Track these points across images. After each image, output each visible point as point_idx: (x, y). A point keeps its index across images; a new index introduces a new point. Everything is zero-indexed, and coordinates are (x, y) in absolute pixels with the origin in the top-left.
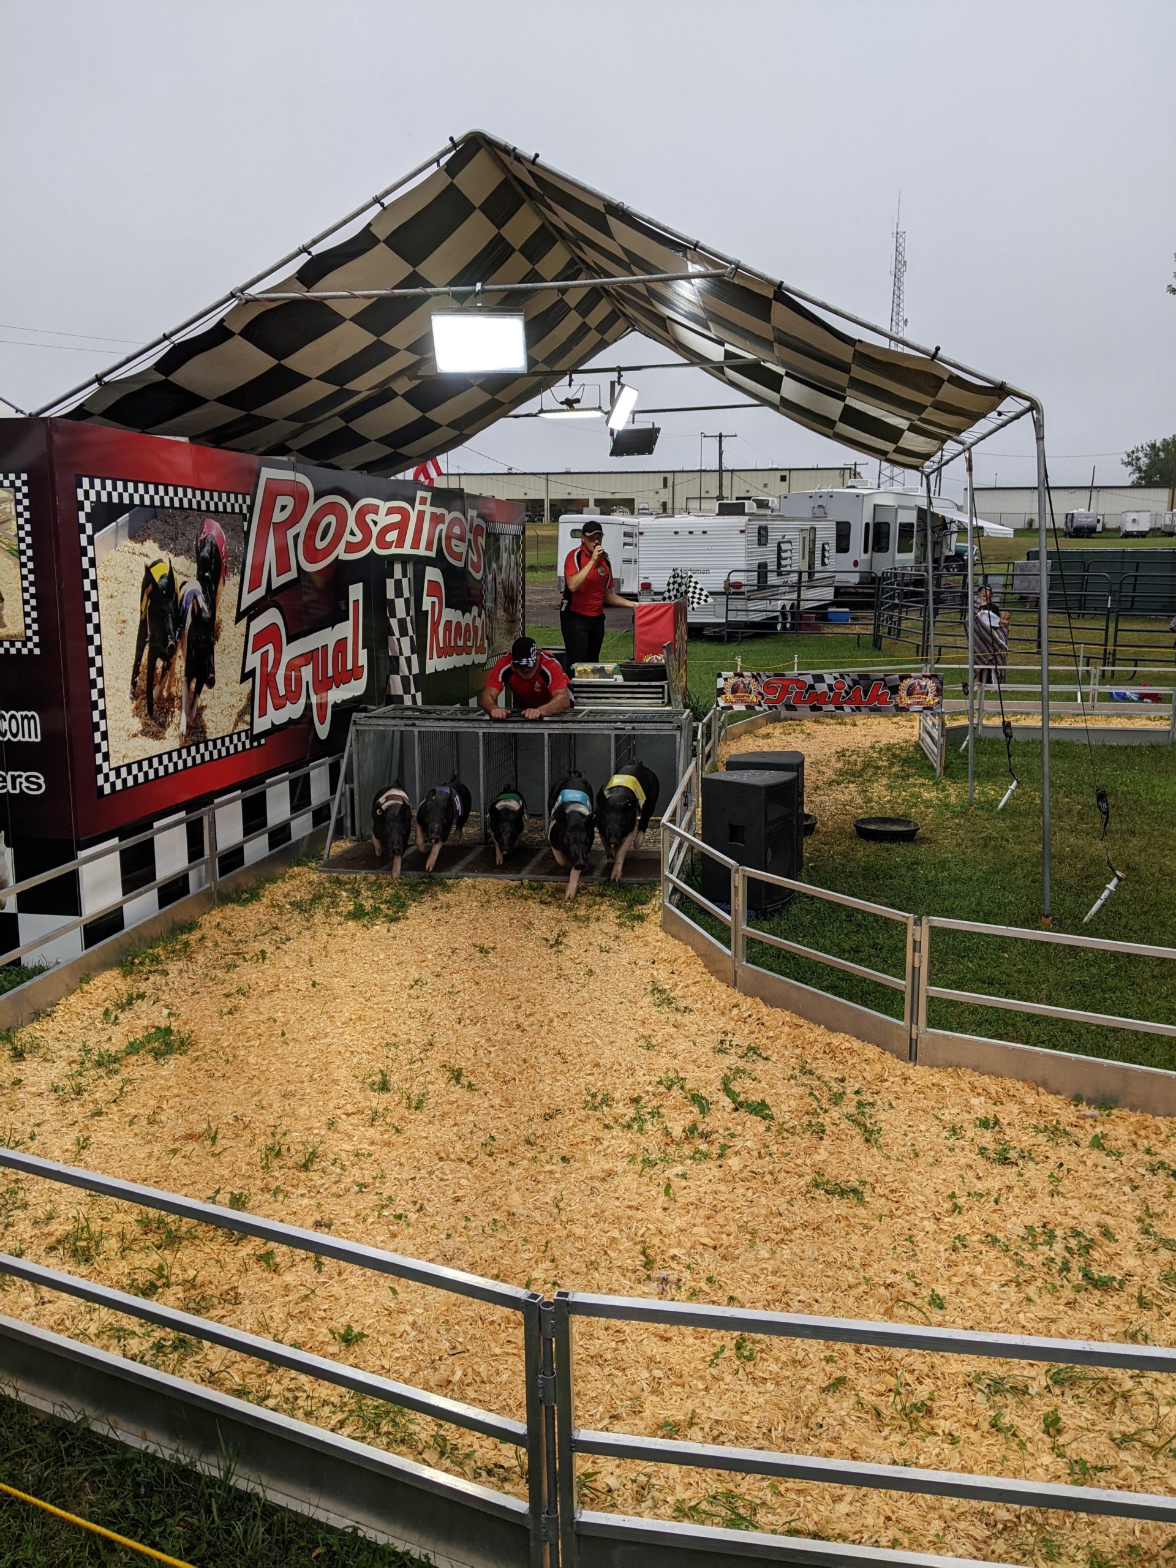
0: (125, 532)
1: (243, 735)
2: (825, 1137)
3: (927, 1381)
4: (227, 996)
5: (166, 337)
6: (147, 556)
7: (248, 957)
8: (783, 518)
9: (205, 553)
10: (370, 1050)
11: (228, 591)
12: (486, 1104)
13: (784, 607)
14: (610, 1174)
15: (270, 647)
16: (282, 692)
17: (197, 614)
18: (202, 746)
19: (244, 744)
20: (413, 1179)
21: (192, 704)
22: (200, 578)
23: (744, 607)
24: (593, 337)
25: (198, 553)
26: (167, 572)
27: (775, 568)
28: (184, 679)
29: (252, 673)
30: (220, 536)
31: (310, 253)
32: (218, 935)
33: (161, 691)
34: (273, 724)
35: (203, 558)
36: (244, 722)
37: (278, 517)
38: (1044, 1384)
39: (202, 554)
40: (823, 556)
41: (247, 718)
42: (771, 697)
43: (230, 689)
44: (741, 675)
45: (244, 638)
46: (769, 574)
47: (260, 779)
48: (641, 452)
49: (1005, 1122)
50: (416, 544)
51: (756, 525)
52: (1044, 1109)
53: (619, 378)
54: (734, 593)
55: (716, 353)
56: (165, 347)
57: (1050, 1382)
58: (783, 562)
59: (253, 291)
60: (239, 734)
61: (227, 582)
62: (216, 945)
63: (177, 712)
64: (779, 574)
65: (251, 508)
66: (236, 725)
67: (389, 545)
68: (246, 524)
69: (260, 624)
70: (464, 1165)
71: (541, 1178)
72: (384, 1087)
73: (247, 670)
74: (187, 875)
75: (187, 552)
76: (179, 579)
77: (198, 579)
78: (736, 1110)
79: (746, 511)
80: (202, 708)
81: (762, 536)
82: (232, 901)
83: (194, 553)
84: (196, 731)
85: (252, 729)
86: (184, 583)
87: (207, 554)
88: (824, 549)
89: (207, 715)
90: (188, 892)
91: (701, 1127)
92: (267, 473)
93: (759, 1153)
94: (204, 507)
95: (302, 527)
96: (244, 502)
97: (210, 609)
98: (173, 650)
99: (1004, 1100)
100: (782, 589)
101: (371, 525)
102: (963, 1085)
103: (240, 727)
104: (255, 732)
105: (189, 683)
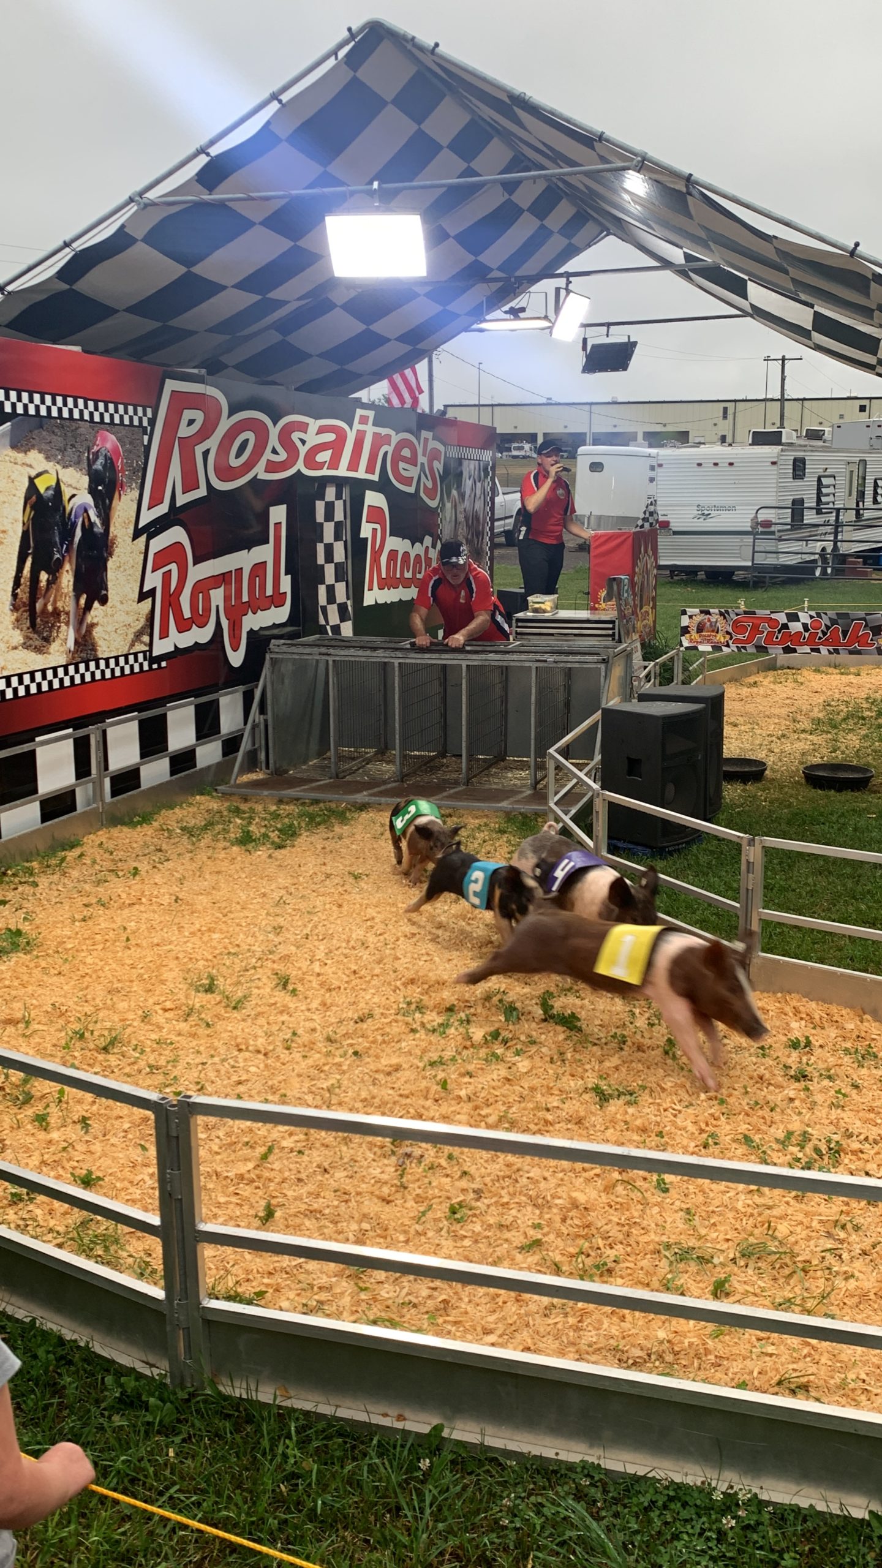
0: (7, 441)
1: (141, 657)
2: (625, 1047)
3: (620, 1246)
4: (86, 905)
5: (67, 245)
6: (31, 466)
7: (120, 874)
8: (825, 449)
9: (98, 465)
10: (210, 957)
11: (124, 508)
12: (303, 1008)
13: (824, 549)
14: (397, 1068)
15: (173, 567)
16: (187, 614)
17: (88, 528)
18: (92, 665)
19: (141, 665)
20: (203, 1064)
21: (81, 621)
22: (92, 491)
23: (773, 549)
24: (557, 243)
25: (90, 465)
26: (53, 483)
27: (814, 505)
28: (72, 594)
29: (152, 593)
30: (116, 450)
31: (208, 154)
32: (98, 854)
33: (45, 605)
34: (176, 646)
35: (96, 471)
36: (142, 642)
37: (184, 431)
38: (731, 1256)
39: (94, 467)
40: (876, 493)
41: (146, 639)
42: (740, 637)
43: (125, 607)
44: (708, 613)
45: (142, 557)
46: (806, 512)
47: (161, 702)
48: (615, 369)
49: (817, 1044)
50: (353, 465)
51: (791, 456)
52: (863, 1034)
53: (567, 285)
54: (763, 533)
55: (676, 255)
56: (66, 255)
57: (738, 1255)
58: (824, 499)
59: (152, 195)
60: (136, 655)
61: (123, 497)
62: (94, 862)
63: (64, 627)
64: (819, 512)
65: (152, 422)
66: (132, 645)
67: (321, 466)
68: (146, 438)
69: (160, 543)
70: (261, 1056)
71: (326, 1068)
72: (210, 989)
73: (145, 589)
74: (73, 792)
76: (67, 492)
77: (90, 493)
78: (545, 1020)
79: (784, 440)
80: (92, 626)
81: (799, 468)
82: (124, 824)
83: (85, 465)
84: (85, 648)
85: (151, 651)
86: (73, 496)
87: (100, 467)
88: (876, 486)
89: (97, 633)
90: (75, 809)
91: (504, 1034)
92: (171, 385)
93: (552, 1059)
94: (97, 418)
95: (213, 443)
96: (145, 414)
97: (103, 524)
98: (59, 564)
99: (826, 1025)
100: (822, 530)
101: (299, 444)
102: (788, 1009)
103: (137, 647)
104: (154, 654)
105: (77, 598)
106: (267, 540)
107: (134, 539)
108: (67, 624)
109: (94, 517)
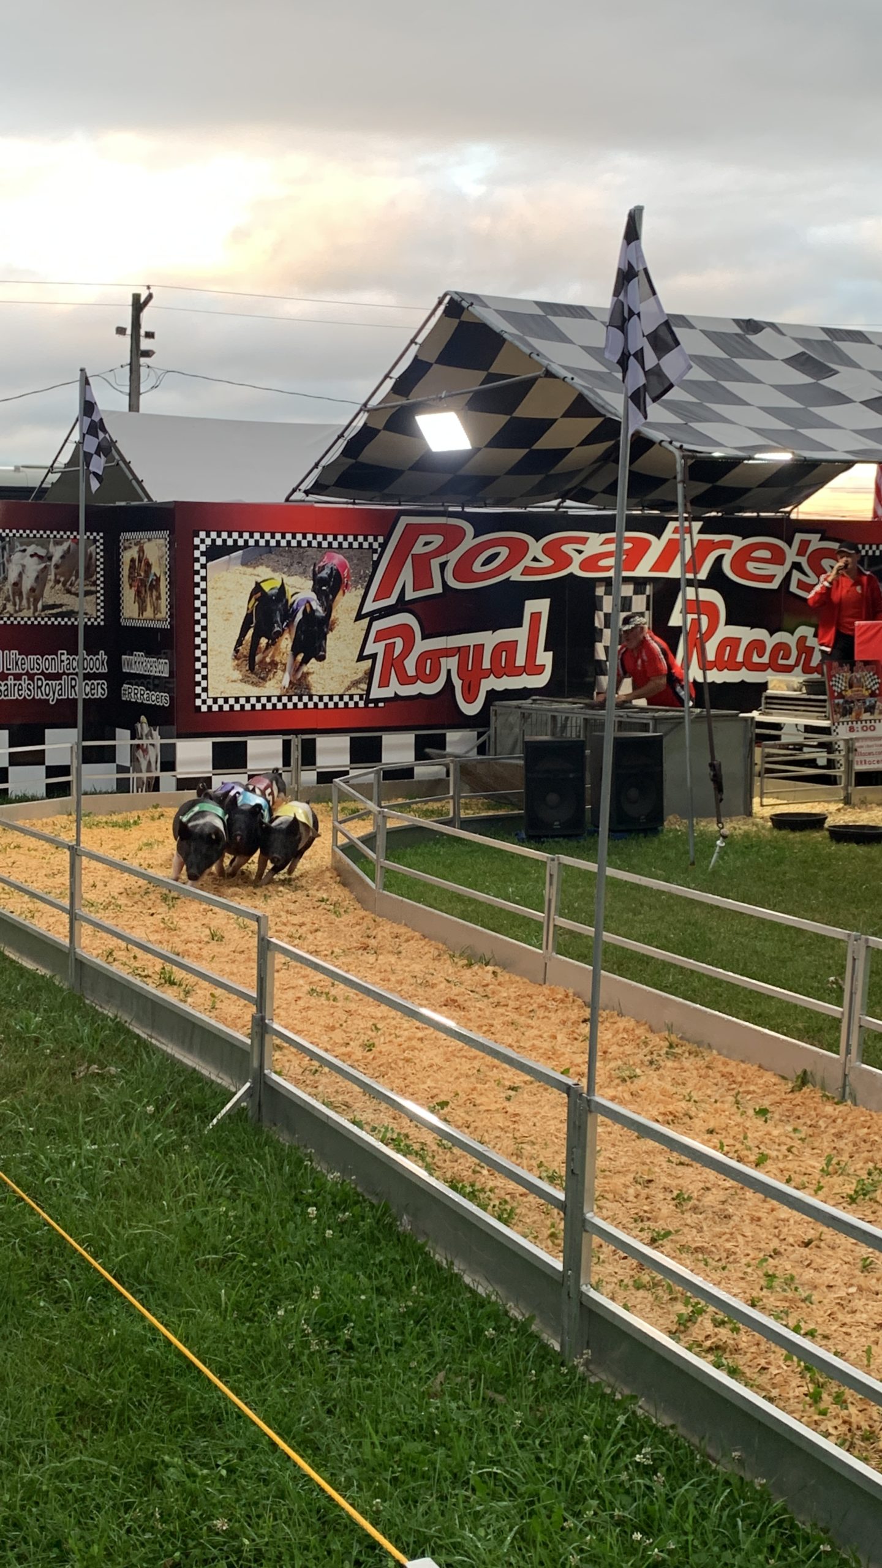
0: (239, 561)
1: (356, 697)
9: (323, 574)
11: (348, 599)
15: (399, 640)
16: (412, 673)
17: (309, 614)
18: (306, 698)
19: (357, 703)
21: (297, 670)
22: (316, 590)
25: (314, 574)
26: (278, 586)
28: (290, 653)
29: (374, 657)
30: (342, 564)
31: (391, 378)
33: (264, 658)
34: (396, 694)
35: (321, 577)
36: (359, 688)
37: (418, 549)
39: (320, 575)
41: (365, 686)
43: (343, 664)
45: (364, 632)
47: (378, 729)
50: (659, 568)
56: (343, 443)
59: (371, 404)
60: (351, 696)
61: (347, 594)
63: (280, 672)
65: (383, 546)
66: (349, 688)
67: (604, 569)
68: (376, 556)
69: (384, 624)
73: (366, 653)
75: (303, 573)
76: (290, 591)
77: (314, 591)
80: (308, 674)
84: (300, 685)
85: (368, 694)
87: (326, 576)
89: (311, 679)
92: (407, 520)
94: (325, 545)
95: (453, 556)
96: (376, 541)
97: (325, 611)
98: (279, 634)
101: (572, 553)
103: (353, 691)
104: (372, 697)
105: (295, 655)
106: (520, 625)
107: (356, 620)
108: (284, 671)
109: (315, 605)
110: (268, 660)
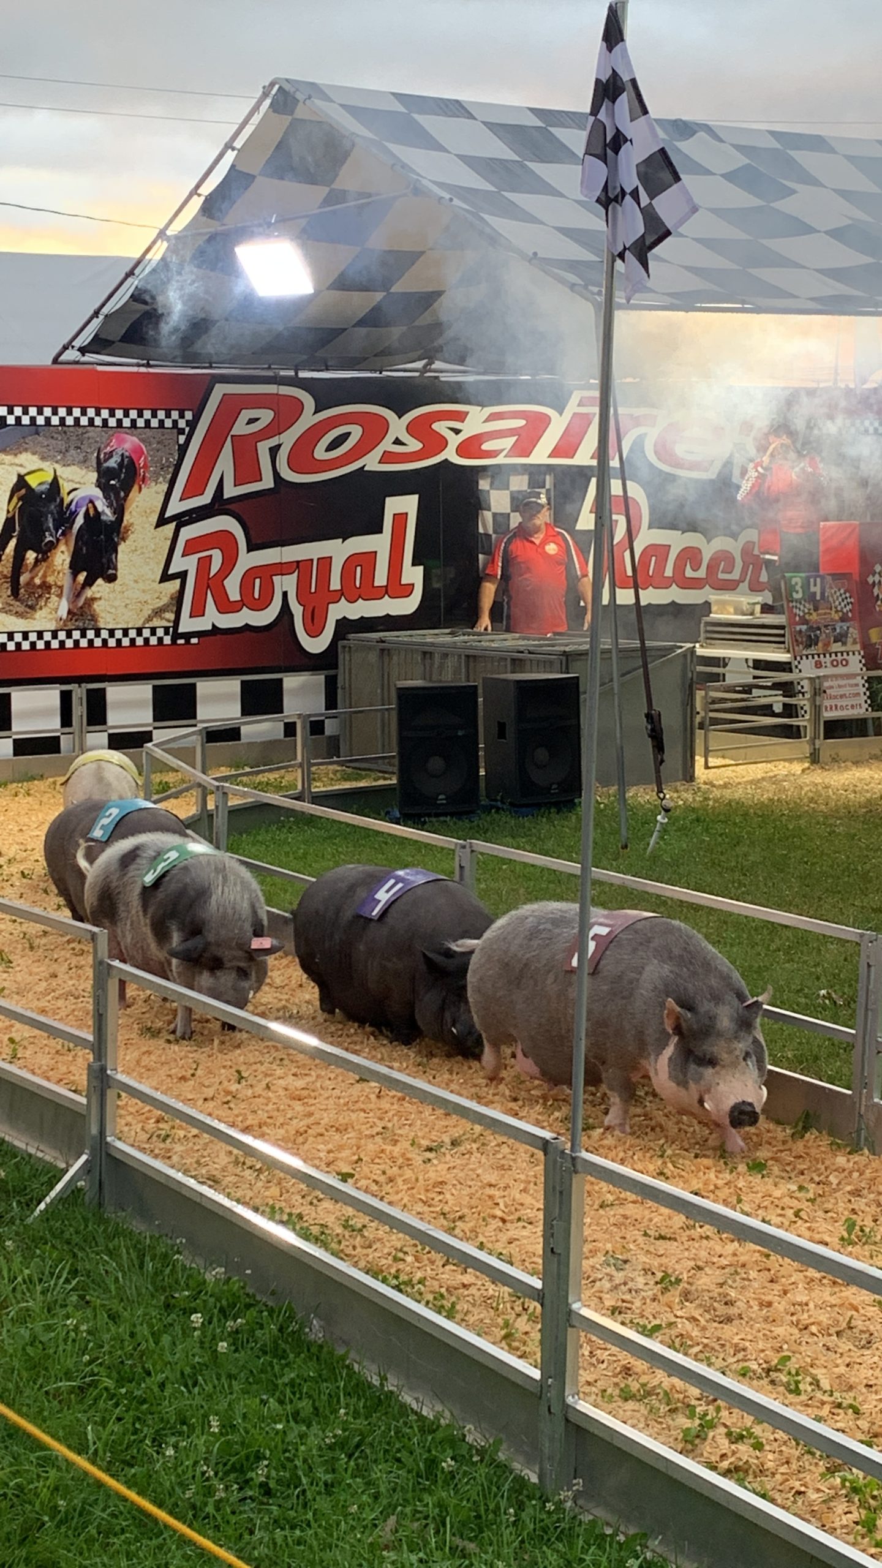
1: (160, 631)
6: (21, 466)
9: (112, 463)
11: (145, 500)
15: (216, 552)
16: (235, 598)
17: (93, 519)
18: (90, 633)
19: (161, 639)
21: (78, 594)
22: (102, 485)
25: (99, 464)
26: (50, 479)
28: (67, 571)
29: (183, 575)
30: (137, 449)
31: (199, 195)
34: (213, 625)
35: (108, 468)
36: (164, 619)
37: (240, 428)
39: (106, 465)
41: (170, 615)
43: (141, 586)
45: (169, 543)
47: (190, 674)
50: (563, 452)
56: (133, 283)
59: (171, 231)
60: (153, 629)
63: (54, 598)
65: (193, 425)
66: (150, 619)
67: (490, 454)
68: (182, 438)
69: (195, 530)
73: (172, 571)
74: (57, 737)
75: (84, 462)
77: (98, 486)
80: (93, 599)
84: (82, 617)
85: (176, 627)
87: (115, 465)
89: (99, 606)
90: (57, 752)
92: (223, 389)
94: (112, 424)
95: (288, 438)
96: (182, 417)
97: (114, 513)
98: (52, 546)
101: (447, 433)
103: (156, 622)
104: (181, 630)
105: (75, 575)
106: (380, 531)
107: (158, 526)
109: (101, 505)
110: (37, 581)
